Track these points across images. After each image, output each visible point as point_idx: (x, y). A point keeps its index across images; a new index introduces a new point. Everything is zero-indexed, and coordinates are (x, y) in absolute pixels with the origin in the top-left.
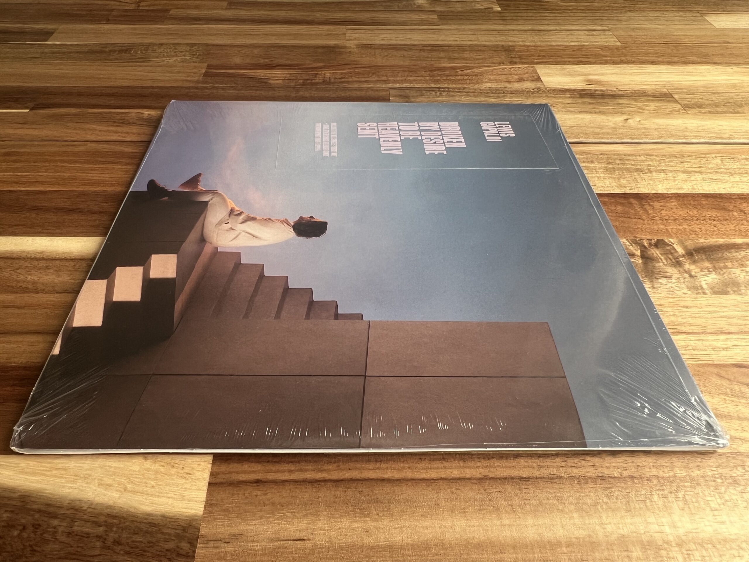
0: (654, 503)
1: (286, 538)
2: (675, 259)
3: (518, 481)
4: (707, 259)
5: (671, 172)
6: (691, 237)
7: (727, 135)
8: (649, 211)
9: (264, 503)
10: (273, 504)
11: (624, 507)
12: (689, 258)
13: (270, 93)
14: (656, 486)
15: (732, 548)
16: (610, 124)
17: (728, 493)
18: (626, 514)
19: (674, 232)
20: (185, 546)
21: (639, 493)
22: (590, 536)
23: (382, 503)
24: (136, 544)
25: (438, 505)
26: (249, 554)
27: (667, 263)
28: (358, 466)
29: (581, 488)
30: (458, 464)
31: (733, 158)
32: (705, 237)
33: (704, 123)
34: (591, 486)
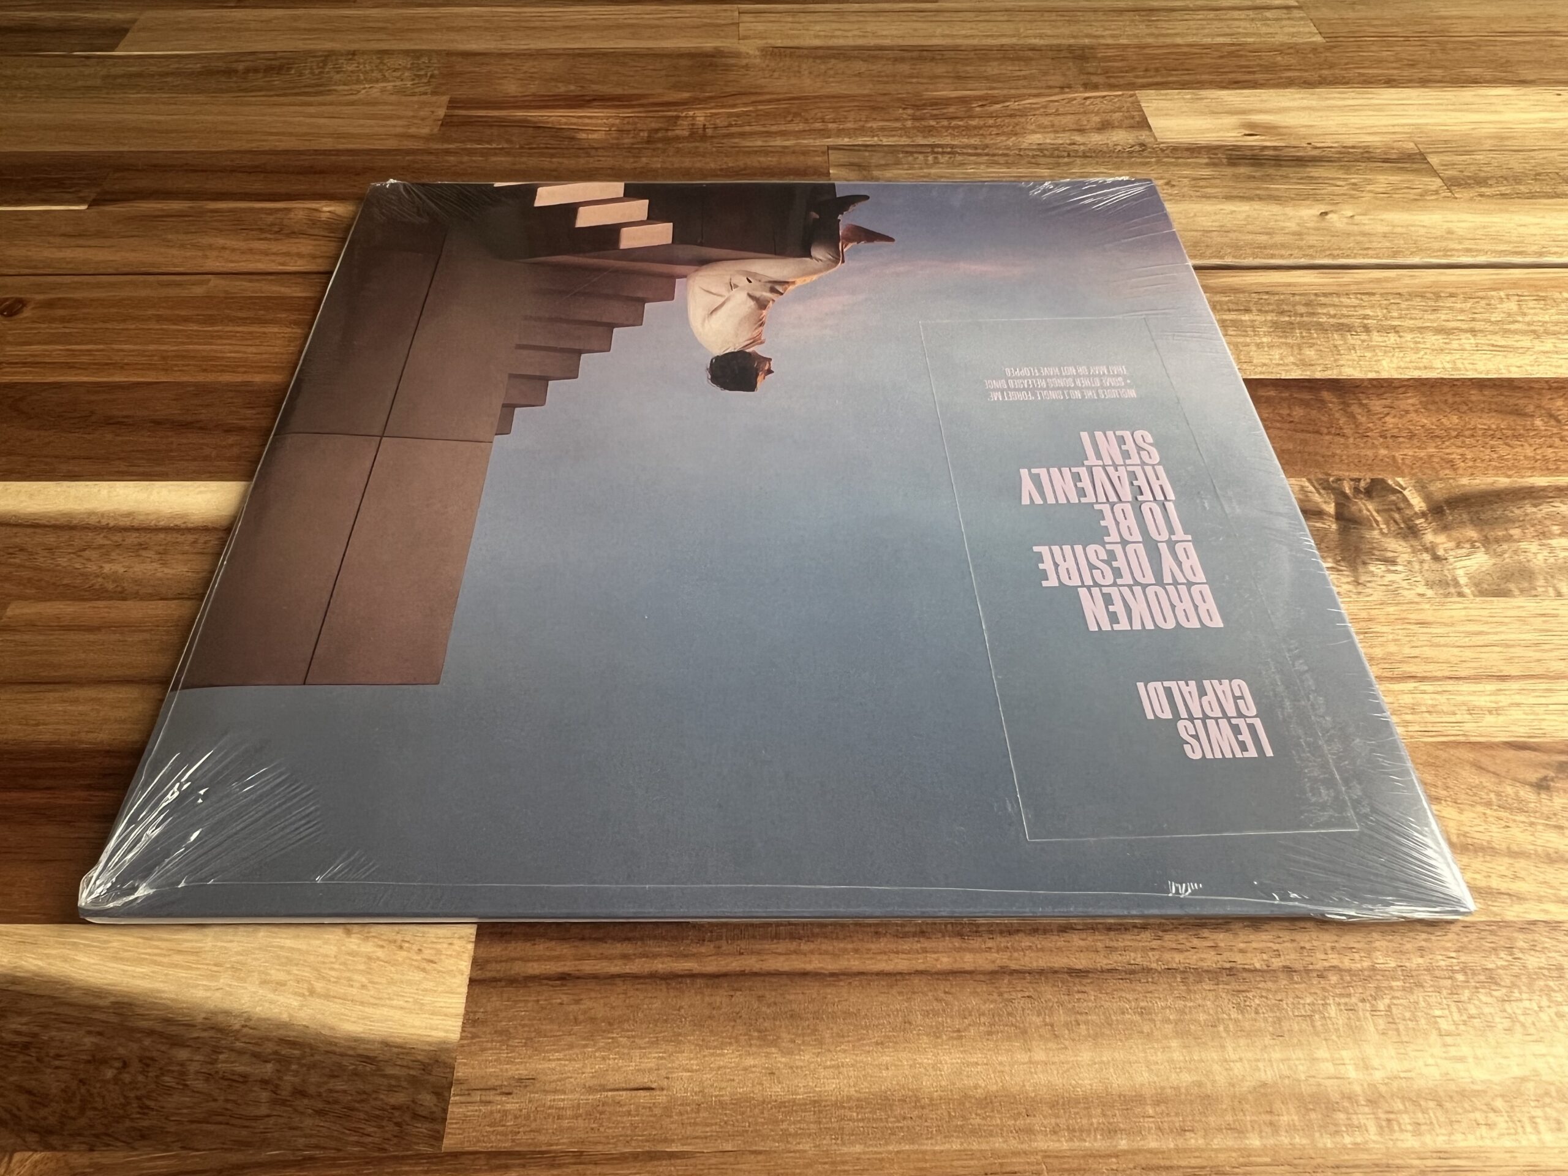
0: (1329, 1022)
1: (617, 1086)
2: (1404, 522)
3: (1066, 976)
4: (1472, 521)
5: (1411, 330)
6: (1442, 474)
7: (1535, 248)
8: (1359, 417)
9: (576, 1019)
10: (593, 1020)
11: (1271, 1029)
12: (1434, 520)
13: (582, 162)
14: (1334, 986)
15: (1475, 1109)
16: (1288, 224)
17: (1476, 1002)
18: (1272, 1042)
19: (1407, 462)
20: (427, 1099)
21: (1302, 1001)
22: (1200, 1084)
23: (801, 1019)
24: (335, 1095)
25: (910, 1023)
26: (549, 1115)
27: (1389, 530)
28: (758, 947)
29: (1189, 991)
30: (950, 945)
31: (1544, 299)
32: (1472, 474)
33: (1487, 219)
34: (1207, 988)
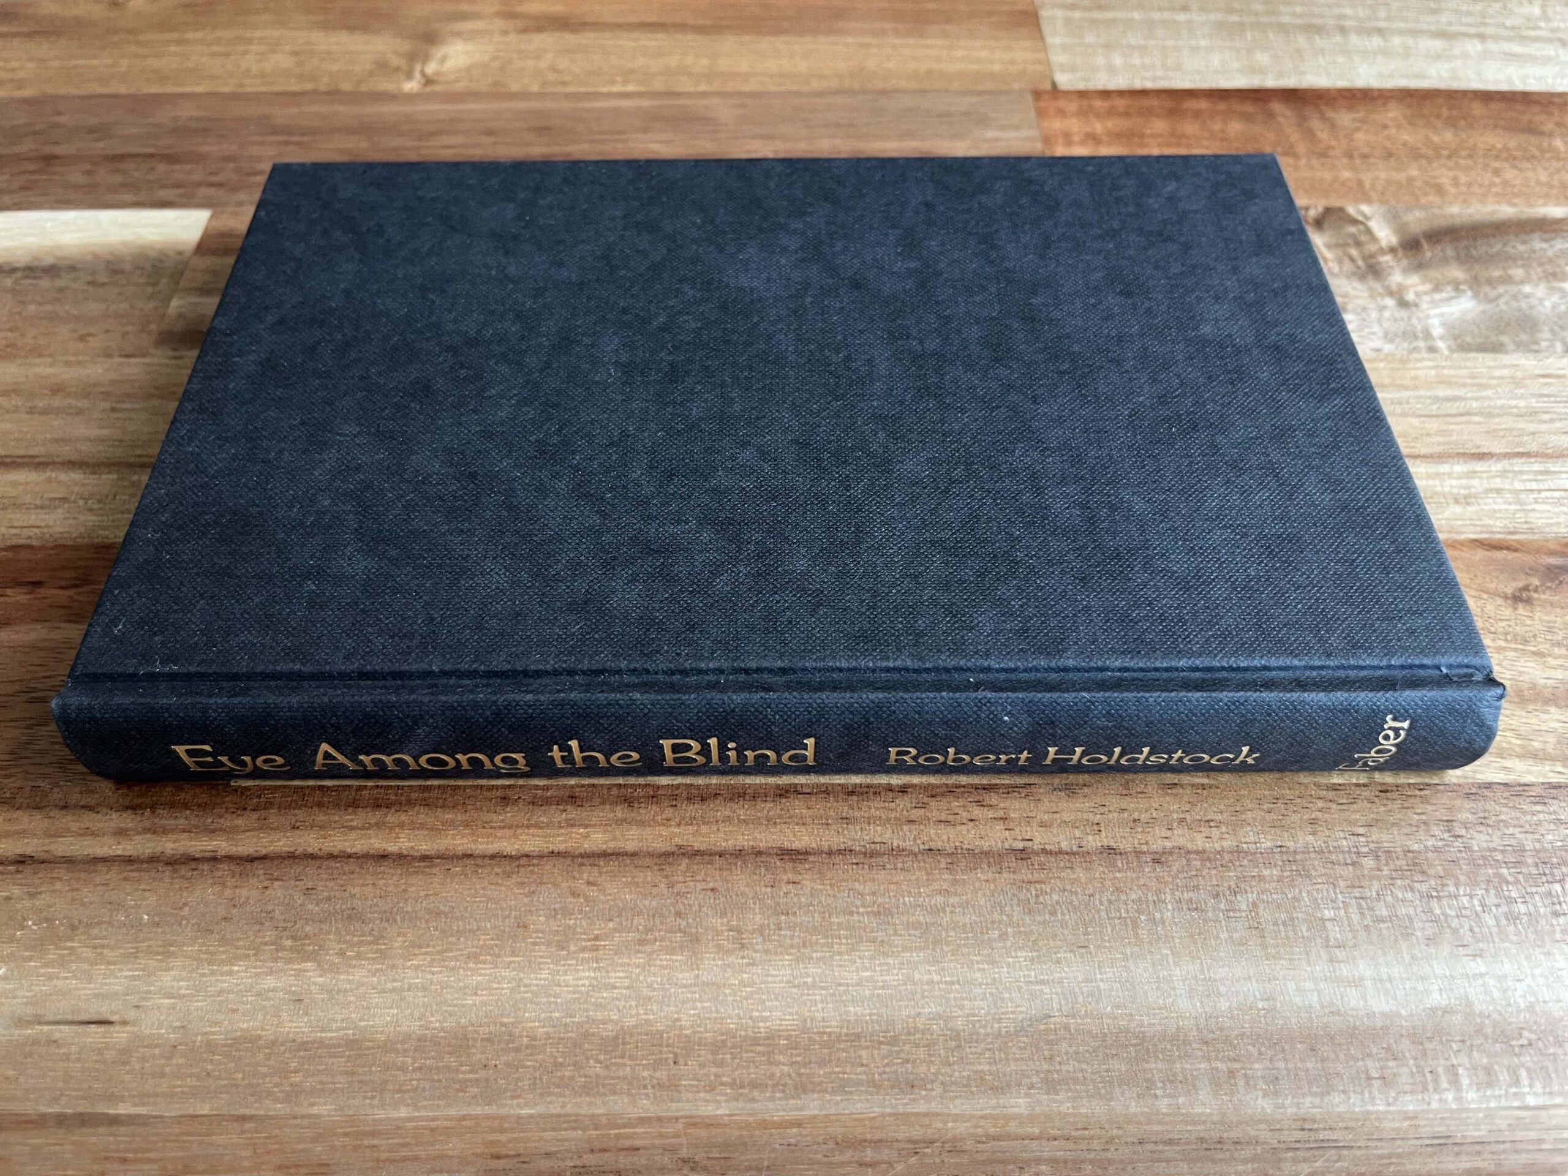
0: (1160, 927)
1: (61, 1017)
2: (1364, 259)
3: (774, 859)
4: (1458, 258)
6: (1423, 201)
11: (1071, 937)
12: (1406, 256)
14: (1176, 875)
15: (1366, 1055)
17: (1389, 899)
18: (1069, 956)
19: (1379, 186)
22: (948, 1017)
25: (525, 927)
29: (955, 882)
32: (1465, 202)
34: (983, 877)
